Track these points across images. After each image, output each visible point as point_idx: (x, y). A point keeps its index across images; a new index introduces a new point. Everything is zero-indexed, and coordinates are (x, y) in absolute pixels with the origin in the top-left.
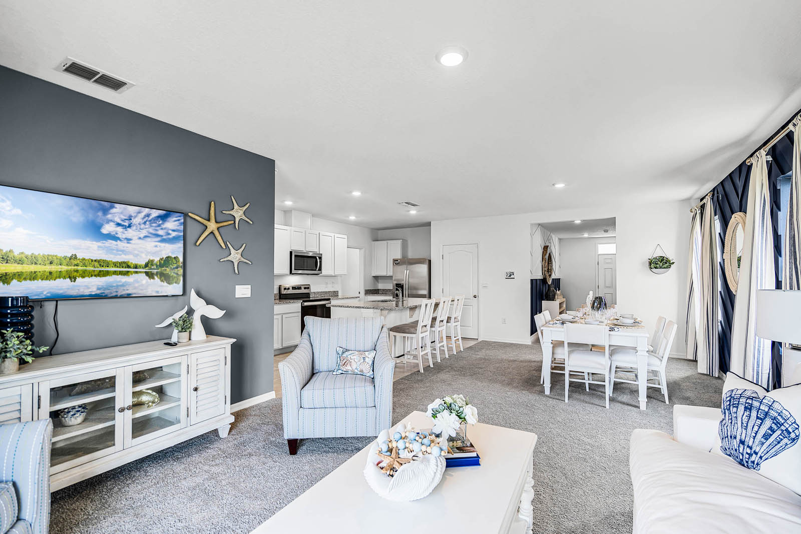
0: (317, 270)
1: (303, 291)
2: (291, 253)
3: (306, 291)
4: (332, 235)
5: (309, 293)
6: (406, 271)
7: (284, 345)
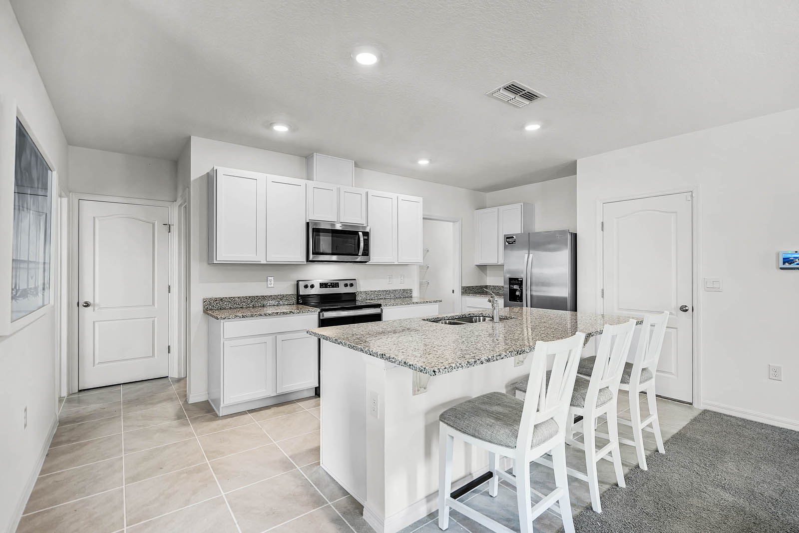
0: (360, 253)
1: (342, 290)
2: (308, 224)
3: (349, 290)
4: (394, 196)
5: (354, 294)
6: (526, 256)
7: (280, 391)
